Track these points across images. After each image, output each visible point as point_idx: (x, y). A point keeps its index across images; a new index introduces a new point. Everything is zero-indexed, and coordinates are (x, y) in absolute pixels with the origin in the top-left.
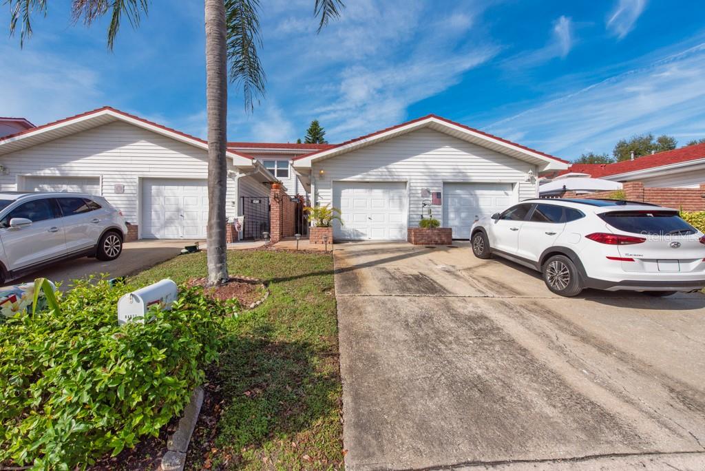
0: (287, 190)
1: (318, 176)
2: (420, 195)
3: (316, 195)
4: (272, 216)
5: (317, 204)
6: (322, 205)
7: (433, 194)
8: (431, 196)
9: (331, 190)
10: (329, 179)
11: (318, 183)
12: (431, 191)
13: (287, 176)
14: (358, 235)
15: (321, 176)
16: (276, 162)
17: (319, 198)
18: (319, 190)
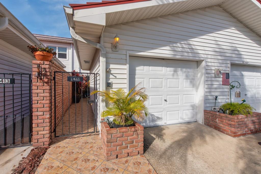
0: (65, 67)
1: (110, 45)
2: (213, 75)
3: (108, 72)
4: (34, 106)
5: (109, 85)
6: (115, 87)
7: (223, 74)
8: (222, 76)
9: (127, 67)
10: (124, 52)
11: (110, 55)
12: (222, 72)
13: (66, 58)
14: (153, 120)
15: (115, 46)
16: (57, 48)
17: (111, 76)
18: (112, 66)
